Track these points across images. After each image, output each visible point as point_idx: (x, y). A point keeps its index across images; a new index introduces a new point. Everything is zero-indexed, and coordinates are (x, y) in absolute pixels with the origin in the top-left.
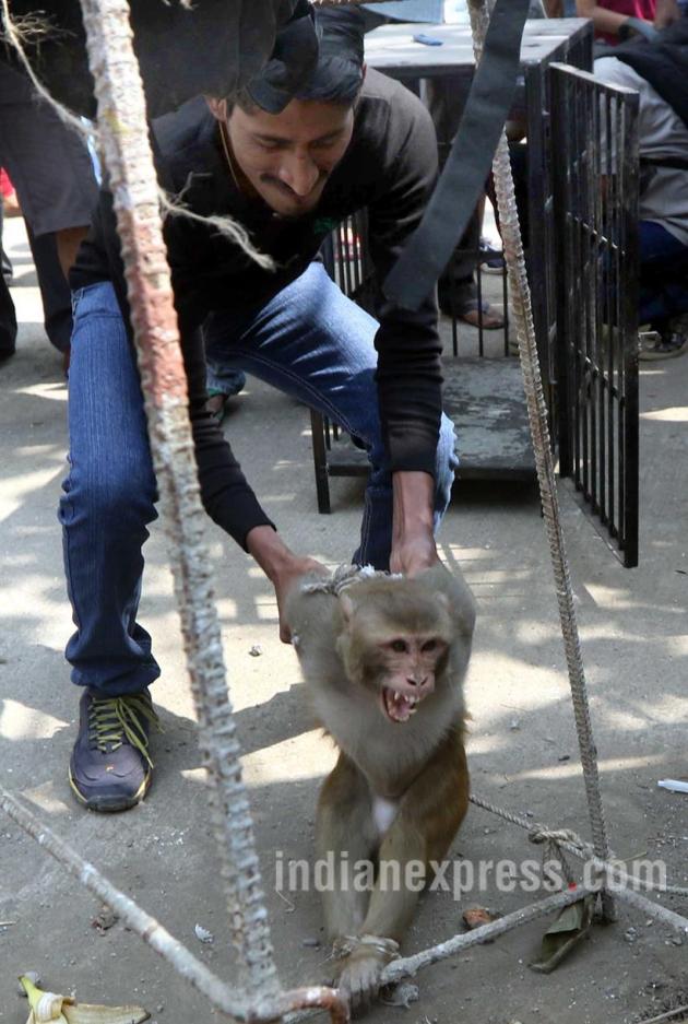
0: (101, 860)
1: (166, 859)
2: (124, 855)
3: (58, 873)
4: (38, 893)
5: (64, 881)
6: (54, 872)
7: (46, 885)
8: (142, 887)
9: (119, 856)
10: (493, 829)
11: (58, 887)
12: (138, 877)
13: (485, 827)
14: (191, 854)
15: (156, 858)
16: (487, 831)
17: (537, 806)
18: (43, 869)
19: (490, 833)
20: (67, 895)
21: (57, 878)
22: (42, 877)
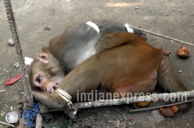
0: (44, 3)
1: (63, 6)
2: (51, 2)
3: (30, 5)
4: (23, 11)
5: (31, 8)
6: (29, 5)
7: (26, 9)
8: (53, 15)
9: (49, 3)
10: (168, 14)
11: (29, 10)
12: (53, 11)
13: (165, 13)
14: (71, 6)
15: (60, 5)
16: (165, 14)
17: (183, 8)
18: (26, 3)
19: (166, 15)
20: (30, 13)
21: (29, 7)
22: (25, 6)
